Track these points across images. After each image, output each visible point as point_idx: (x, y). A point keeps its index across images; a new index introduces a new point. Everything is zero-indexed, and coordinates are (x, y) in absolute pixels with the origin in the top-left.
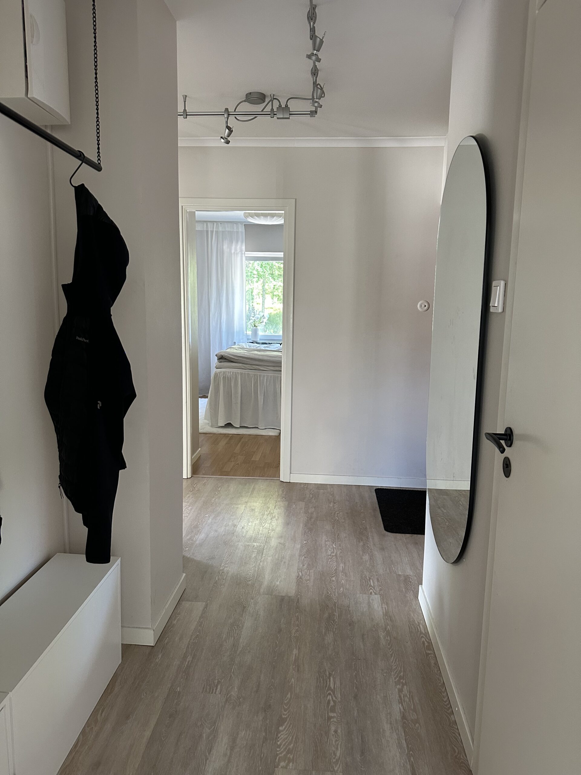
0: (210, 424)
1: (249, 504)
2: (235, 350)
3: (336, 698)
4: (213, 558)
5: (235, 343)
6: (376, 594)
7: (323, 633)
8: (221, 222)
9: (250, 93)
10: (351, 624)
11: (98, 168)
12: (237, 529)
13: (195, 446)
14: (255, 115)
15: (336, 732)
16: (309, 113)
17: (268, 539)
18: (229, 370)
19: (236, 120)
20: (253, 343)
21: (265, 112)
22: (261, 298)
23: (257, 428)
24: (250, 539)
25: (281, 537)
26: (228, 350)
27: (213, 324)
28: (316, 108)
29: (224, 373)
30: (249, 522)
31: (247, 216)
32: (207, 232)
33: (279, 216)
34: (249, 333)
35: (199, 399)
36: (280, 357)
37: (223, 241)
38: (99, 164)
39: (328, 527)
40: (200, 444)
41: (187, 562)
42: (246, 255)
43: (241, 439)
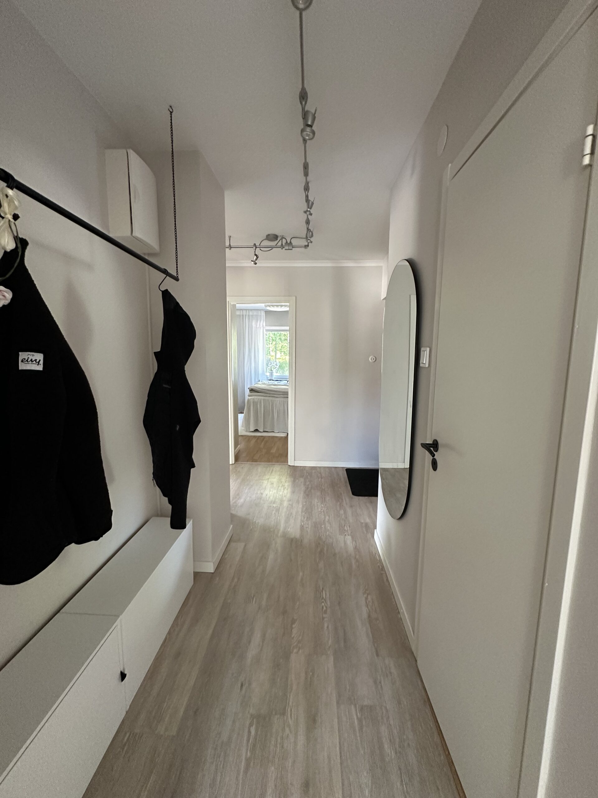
0: (245, 430)
1: (270, 480)
2: (260, 385)
3: (327, 604)
4: (249, 514)
5: (259, 380)
6: (348, 535)
7: (318, 561)
8: (251, 310)
9: (269, 235)
10: (335, 555)
11: (177, 279)
12: (263, 495)
13: (236, 444)
14: (272, 247)
15: (328, 627)
16: (304, 246)
17: (282, 501)
18: (256, 397)
19: (261, 251)
20: (270, 380)
21: (278, 246)
22: (274, 353)
23: (273, 432)
24: (271, 502)
25: (290, 500)
26: (256, 385)
27: (246, 369)
28: (308, 243)
29: (253, 399)
30: (270, 491)
31: (266, 306)
32: (243, 315)
33: (285, 306)
34: (268, 374)
35: (239, 414)
36: (288, 389)
37: (252, 321)
38: (178, 277)
39: (318, 493)
40: (239, 443)
41: (233, 516)
42: (266, 329)
43: (263, 439)
